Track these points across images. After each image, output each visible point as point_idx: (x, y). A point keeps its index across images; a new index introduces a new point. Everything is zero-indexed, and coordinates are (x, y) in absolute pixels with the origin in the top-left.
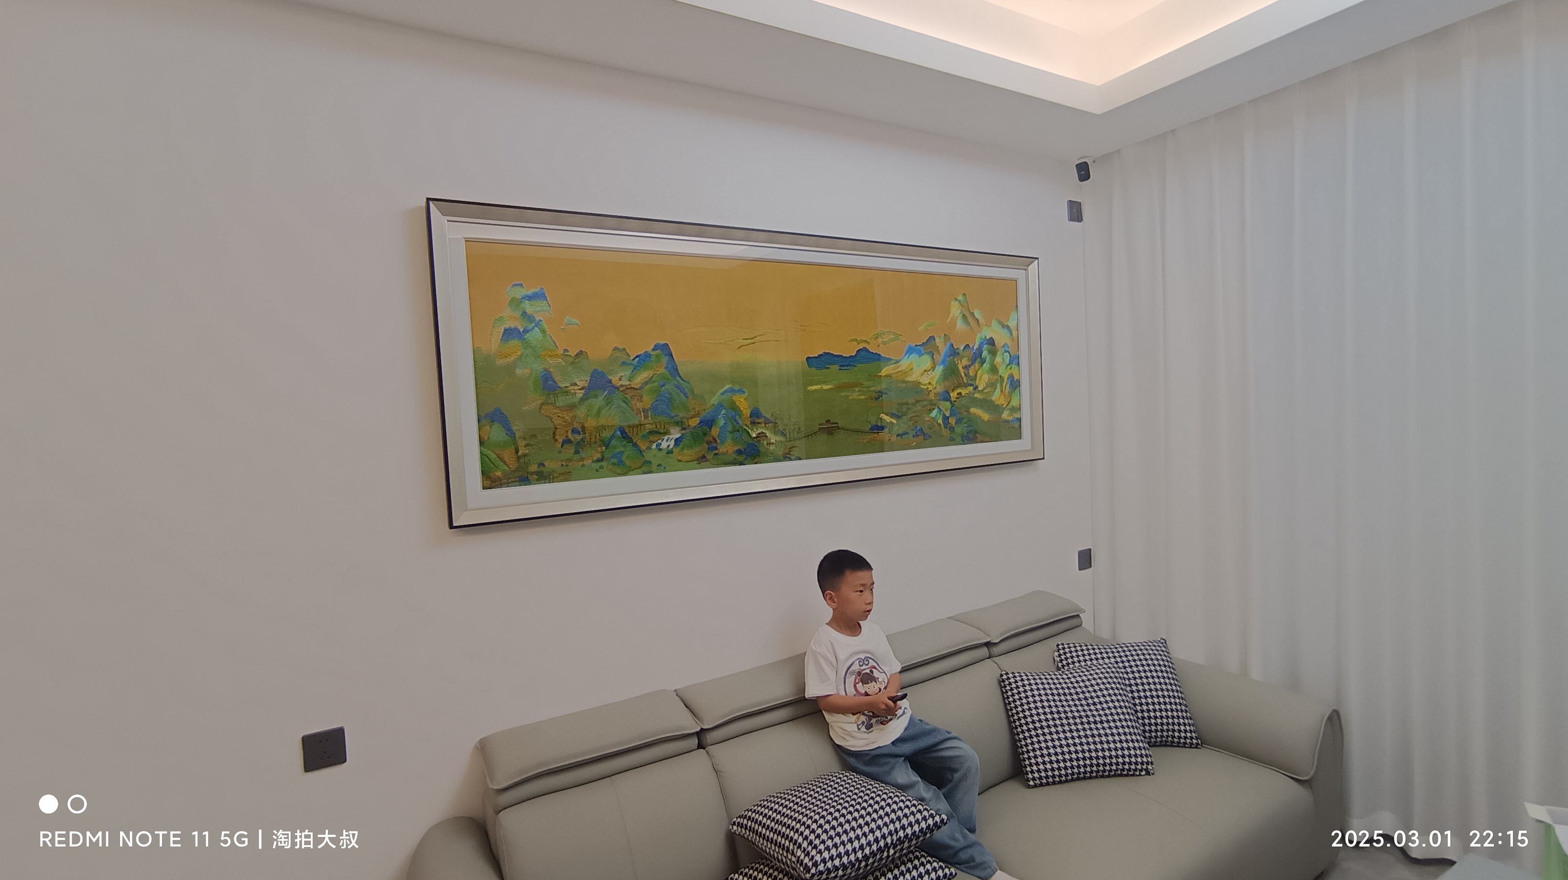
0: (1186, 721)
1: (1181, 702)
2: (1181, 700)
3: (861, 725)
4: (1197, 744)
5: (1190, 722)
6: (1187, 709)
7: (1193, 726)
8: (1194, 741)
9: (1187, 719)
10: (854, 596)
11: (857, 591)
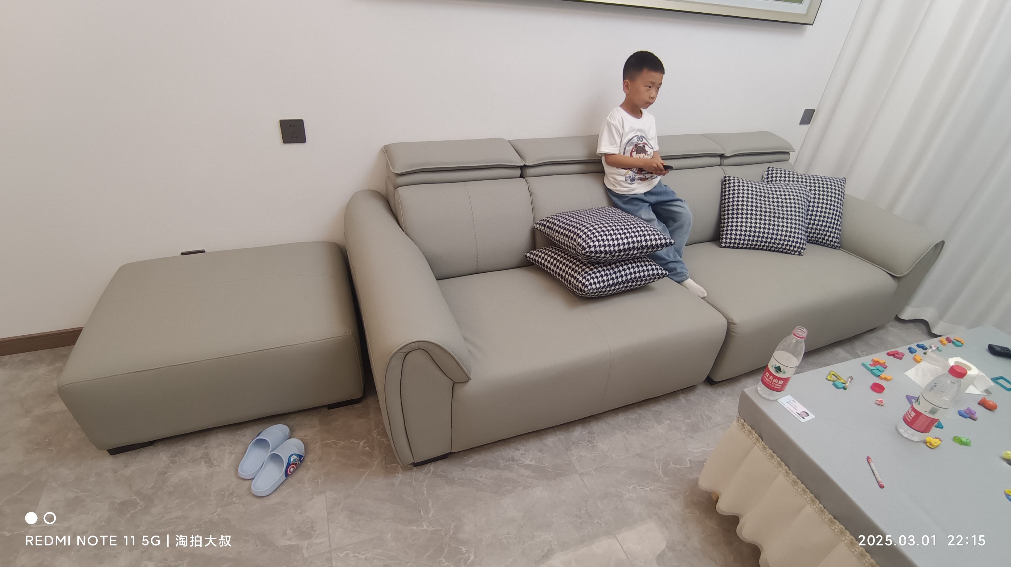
0: (837, 231)
1: (839, 219)
2: (839, 218)
3: (628, 178)
4: (837, 246)
5: (839, 232)
6: (841, 224)
7: (839, 235)
8: (836, 244)
9: (838, 230)
10: (643, 89)
11: (647, 86)
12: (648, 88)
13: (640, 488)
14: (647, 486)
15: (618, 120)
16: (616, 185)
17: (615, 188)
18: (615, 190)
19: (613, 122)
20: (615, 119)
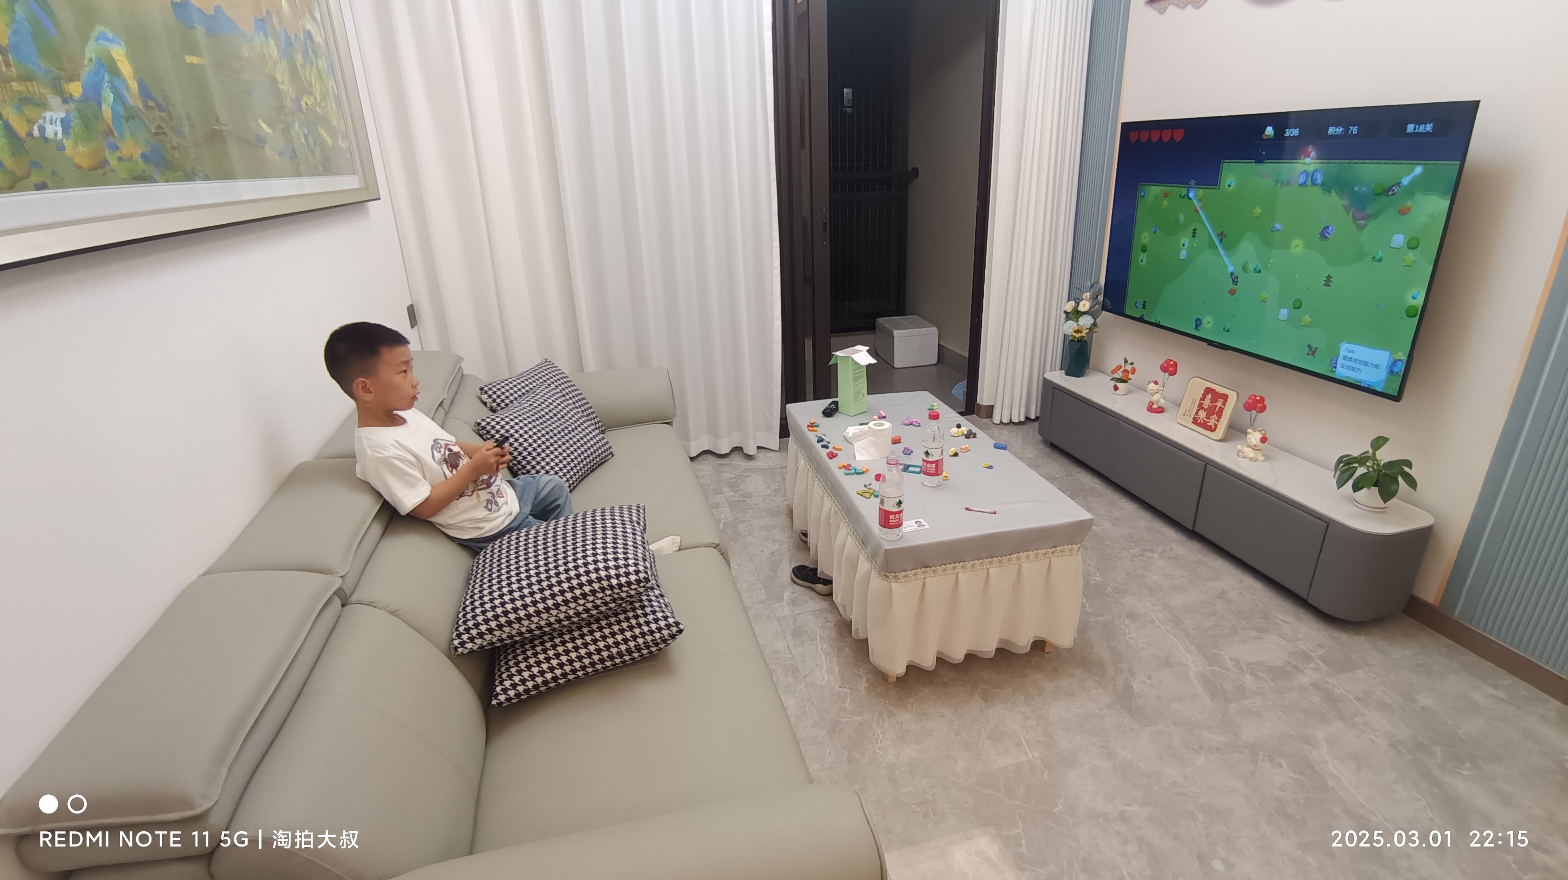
3: (489, 505)
10: (398, 379)
11: (401, 373)
12: (403, 374)
13: (880, 743)
14: (877, 736)
15: (392, 445)
16: (481, 525)
17: (483, 531)
18: (484, 533)
19: (387, 454)
20: (388, 448)
